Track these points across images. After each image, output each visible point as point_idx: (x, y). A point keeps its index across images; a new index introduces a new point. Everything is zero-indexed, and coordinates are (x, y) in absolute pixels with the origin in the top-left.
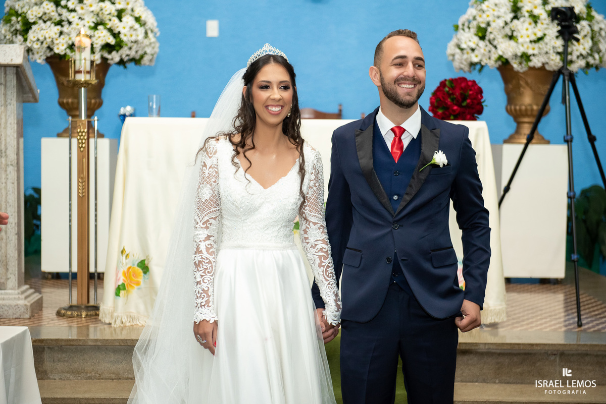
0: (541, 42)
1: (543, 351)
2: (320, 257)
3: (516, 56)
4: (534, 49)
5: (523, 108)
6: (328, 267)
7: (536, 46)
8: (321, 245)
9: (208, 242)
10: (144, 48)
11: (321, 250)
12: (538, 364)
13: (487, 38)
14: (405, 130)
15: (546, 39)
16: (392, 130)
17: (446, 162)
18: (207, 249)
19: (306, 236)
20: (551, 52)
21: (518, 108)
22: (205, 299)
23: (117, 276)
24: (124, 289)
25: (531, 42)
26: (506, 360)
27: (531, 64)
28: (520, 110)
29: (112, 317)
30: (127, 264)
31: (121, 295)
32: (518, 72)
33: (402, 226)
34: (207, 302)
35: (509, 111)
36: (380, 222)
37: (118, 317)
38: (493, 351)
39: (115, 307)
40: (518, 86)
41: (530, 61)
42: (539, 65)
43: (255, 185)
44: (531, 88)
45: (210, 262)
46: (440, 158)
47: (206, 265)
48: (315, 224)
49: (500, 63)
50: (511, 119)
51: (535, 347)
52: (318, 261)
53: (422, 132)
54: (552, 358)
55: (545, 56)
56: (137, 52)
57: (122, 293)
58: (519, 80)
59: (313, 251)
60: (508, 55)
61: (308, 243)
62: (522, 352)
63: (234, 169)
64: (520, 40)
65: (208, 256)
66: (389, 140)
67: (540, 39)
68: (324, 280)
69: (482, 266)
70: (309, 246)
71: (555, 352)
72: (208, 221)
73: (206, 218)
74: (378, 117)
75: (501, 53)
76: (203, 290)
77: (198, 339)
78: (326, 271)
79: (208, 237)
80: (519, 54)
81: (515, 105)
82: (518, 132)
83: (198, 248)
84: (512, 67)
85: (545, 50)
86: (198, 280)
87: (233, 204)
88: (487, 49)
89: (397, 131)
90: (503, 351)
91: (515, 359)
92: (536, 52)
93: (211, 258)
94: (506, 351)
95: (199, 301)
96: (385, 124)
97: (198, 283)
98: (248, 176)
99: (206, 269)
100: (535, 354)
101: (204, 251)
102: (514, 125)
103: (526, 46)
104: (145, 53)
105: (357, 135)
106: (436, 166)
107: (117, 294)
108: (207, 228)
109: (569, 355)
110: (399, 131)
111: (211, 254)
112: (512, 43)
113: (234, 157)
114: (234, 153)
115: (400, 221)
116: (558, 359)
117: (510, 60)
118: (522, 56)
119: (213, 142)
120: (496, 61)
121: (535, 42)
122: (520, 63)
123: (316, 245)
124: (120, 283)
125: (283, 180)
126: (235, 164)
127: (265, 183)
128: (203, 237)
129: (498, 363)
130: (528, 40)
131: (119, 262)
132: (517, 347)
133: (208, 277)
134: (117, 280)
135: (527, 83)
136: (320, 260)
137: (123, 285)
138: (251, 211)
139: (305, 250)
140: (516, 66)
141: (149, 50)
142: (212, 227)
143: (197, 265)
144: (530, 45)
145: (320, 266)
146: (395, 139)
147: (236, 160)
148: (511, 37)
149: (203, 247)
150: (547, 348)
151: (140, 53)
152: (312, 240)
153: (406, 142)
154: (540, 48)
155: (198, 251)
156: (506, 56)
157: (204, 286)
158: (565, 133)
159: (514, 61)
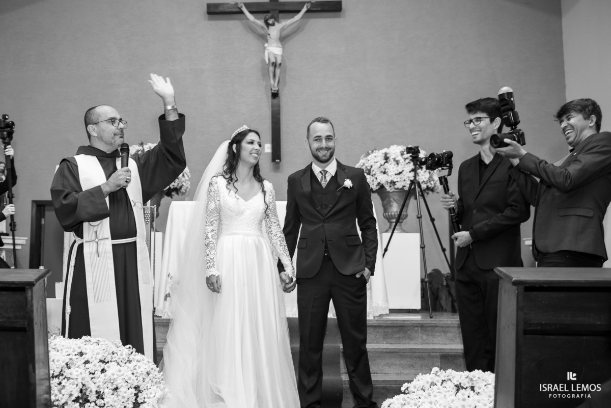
0: (401, 174)
1: (411, 325)
2: (280, 241)
3: (387, 182)
4: (397, 178)
5: (393, 214)
6: (285, 246)
7: (399, 176)
8: (279, 234)
9: (213, 233)
10: (182, 182)
11: (280, 237)
12: (408, 332)
13: (371, 174)
14: (327, 172)
15: (404, 173)
16: (320, 172)
17: (351, 185)
18: (212, 237)
19: (270, 230)
20: (407, 179)
21: (390, 214)
22: (212, 263)
23: (165, 289)
24: (170, 296)
25: (396, 174)
26: (390, 330)
27: (396, 187)
28: (391, 215)
29: (162, 313)
30: (171, 282)
31: (167, 299)
32: (389, 192)
33: (329, 222)
34: (213, 265)
35: (385, 217)
36: (317, 221)
37: (166, 312)
38: (382, 325)
39: (164, 307)
40: (390, 202)
41: (395, 185)
42: (401, 187)
43: (241, 200)
44: (397, 203)
45: (213, 243)
46: (348, 183)
47: (212, 245)
48: (275, 223)
49: (379, 187)
50: (386, 221)
51: (406, 322)
52: (279, 243)
53: (338, 172)
54: (416, 329)
55: (404, 182)
56: (178, 184)
57: (168, 298)
58: (390, 198)
59: (275, 238)
60: (383, 182)
61: (272, 234)
62: (399, 325)
63: (228, 191)
64: (389, 174)
65: (212, 240)
66: (319, 177)
67: (400, 173)
68: (284, 253)
69: (374, 250)
70: (273, 235)
71: (418, 325)
72: (212, 221)
73: (211, 220)
74: (312, 167)
75: (379, 181)
76: (211, 258)
77: (208, 286)
78: (285, 248)
79: (213, 231)
80: (389, 181)
81: (388, 213)
82: (390, 228)
83: (207, 236)
84: (386, 189)
85: (404, 179)
86: (208, 253)
87: (229, 209)
88: (372, 179)
89: (323, 172)
90: (387, 325)
91: (395, 329)
92: (398, 180)
93: (214, 241)
94: (389, 325)
95: (208, 265)
96: (317, 169)
97: (208, 255)
98: (237, 195)
99: (212, 247)
100: (406, 326)
101: (210, 237)
102: (389, 224)
103: (393, 177)
104: (183, 185)
105: (302, 176)
106: (346, 188)
107: (165, 299)
108: (212, 225)
109: (426, 327)
110: (324, 173)
111: (214, 239)
112: (385, 175)
113: (227, 185)
114: (227, 183)
115: (327, 219)
116: (420, 329)
117: (384, 185)
118: (391, 183)
119: (214, 178)
120: (377, 186)
121: (397, 174)
122: (390, 187)
123: (277, 235)
124: (167, 293)
125: (255, 197)
126: (228, 188)
127: (246, 199)
128: (210, 230)
129: (385, 332)
130: (394, 173)
131: (167, 281)
132: (395, 322)
133: (213, 252)
134: (166, 291)
135: (394, 200)
136: (280, 242)
137: (169, 294)
138: (240, 213)
139: (270, 239)
140: (388, 188)
141: (184, 184)
142: (214, 225)
143: (207, 245)
144: (395, 176)
145: (281, 245)
146: (322, 177)
147: (229, 187)
148: (385, 173)
149: (210, 235)
150: (413, 322)
151: (180, 185)
152: (274, 232)
153: (328, 178)
154: (401, 178)
155: (207, 238)
156: (381, 183)
157: (211, 256)
158: (417, 213)
159: (387, 185)
